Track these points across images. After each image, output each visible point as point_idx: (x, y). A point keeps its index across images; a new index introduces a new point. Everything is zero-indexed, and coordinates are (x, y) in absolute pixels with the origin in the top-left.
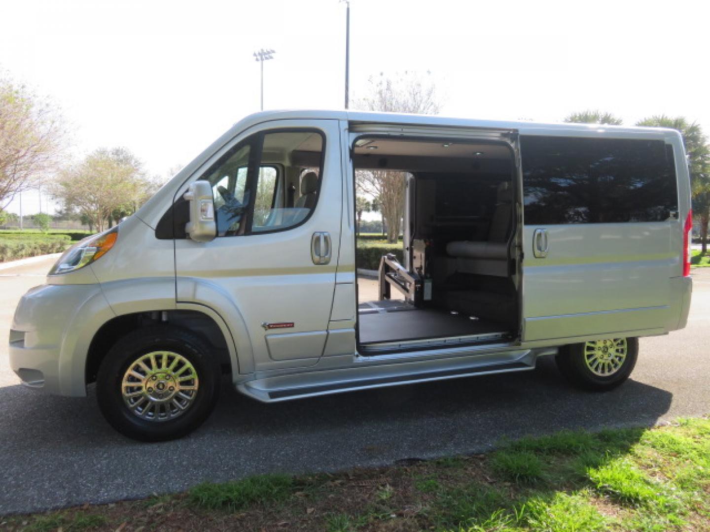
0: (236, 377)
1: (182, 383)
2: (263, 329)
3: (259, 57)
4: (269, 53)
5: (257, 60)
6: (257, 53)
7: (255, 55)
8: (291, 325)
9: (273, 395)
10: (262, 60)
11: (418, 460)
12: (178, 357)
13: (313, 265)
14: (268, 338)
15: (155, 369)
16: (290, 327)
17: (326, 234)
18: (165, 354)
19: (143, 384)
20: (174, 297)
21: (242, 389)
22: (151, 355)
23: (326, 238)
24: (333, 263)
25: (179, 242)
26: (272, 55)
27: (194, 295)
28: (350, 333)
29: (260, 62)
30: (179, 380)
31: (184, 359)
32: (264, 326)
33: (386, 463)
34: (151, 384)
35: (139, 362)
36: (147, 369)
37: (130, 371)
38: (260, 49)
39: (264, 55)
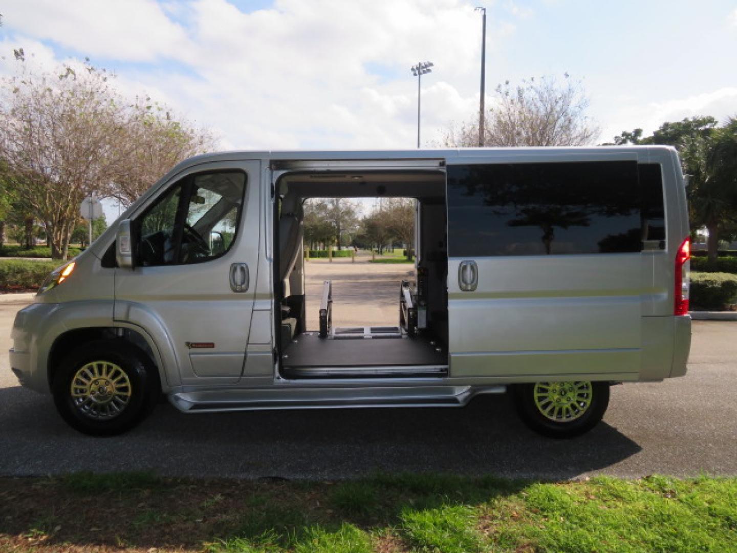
0: (165, 388)
1: (118, 389)
2: (186, 348)
3: (417, 72)
4: (426, 66)
5: (415, 74)
6: (415, 68)
7: (413, 69)
8: (211, 345)
9: (196, 406)
10: (420, 74)
11: (281, 479)
12: (115, 367)
13: (232, 292)
14: (192, 356)
15: (97, 376)
16: (210, 347)
17: (244, 266)
18: (105, 364)
19: (87, 388)
20: (112, 316)
22: (94, 364)
23: (242, 269)
24: (251, 291)
25: (118, 271)
26: (430, 68)
27: (127, 316)
28: (267, 356)
29: (417, 77)
30: (115, 386)
31: (120, 369)
32: (188, 344)
33: (252, 478)
34: (94, 387)
35: (85, 369)
36: (90, 375)
37: (78, 376)
38: (418, 64)
39: (422, 69)
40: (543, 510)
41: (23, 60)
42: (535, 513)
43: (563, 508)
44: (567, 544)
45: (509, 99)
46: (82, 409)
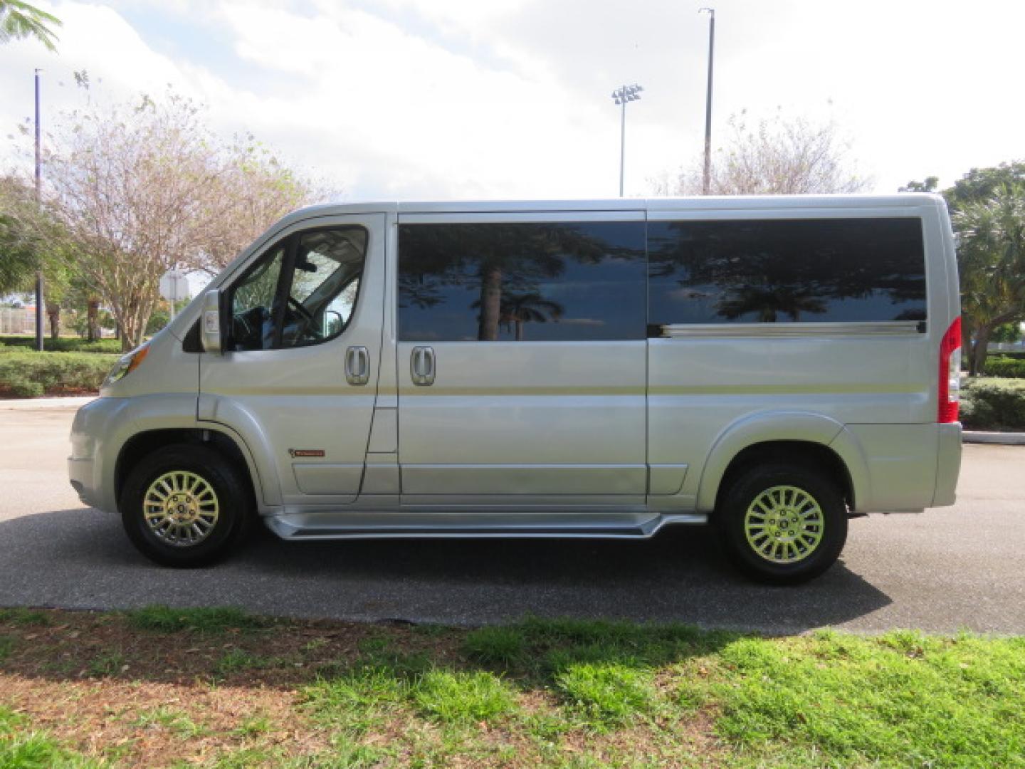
0: (261, 508)
1: (202, 508)
2: (289, 456)
3: (620, 99)
4: (633, 91)
5: (617, 102)
6: (617, 93)
7: (614, 96)
8: (320, 453)
9: (300, 532)
10: (624, 101)
11: (406, 622)
12: (199, 479)
13: (347, 385)
14: (296, 467)
15: (176, 491)
17: (364, 350)
18: (186, 474)
19: (164, 505)
20: (195, 414)
21: (270, 523)
22: (173, 475)
23: (361, 355)
24: (372, 382)
26: (639, 93)
27: (215, 414)
28: (392, 468)
29: (621, 105)
30: (200, 504)
31: (205, 483)
32: (291, 451)
33: (368, 619)
34: (172, 505)
35: (161, 480)
36: (168, 488)
37: (152, 490)
38: (621, 87)
39: (627, 95)
40: (740, 667)
41: (87, 86)
42: (730, 669)
43: (767, 664)
44: (766, 705)
45: (745, 134)
46: (157, 533)
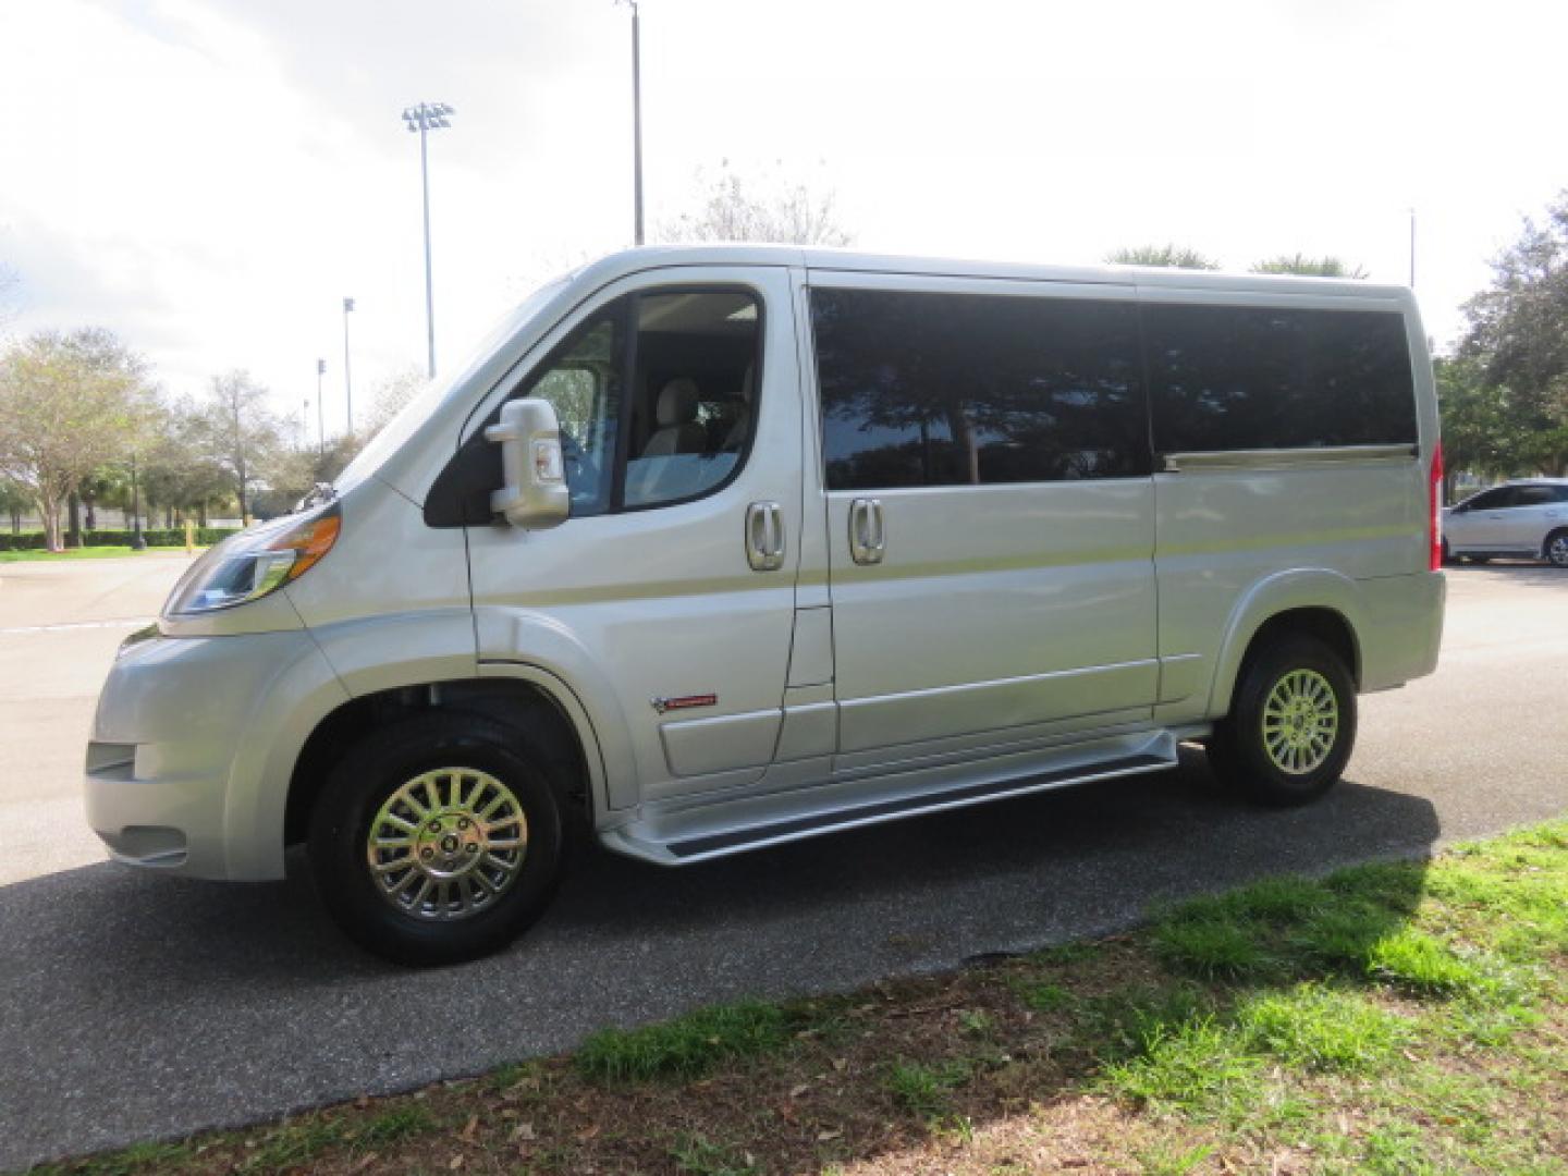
0: (601, 815)
1: (493, 835)
2: (655, 712)
3: (416, 123)
4: (438, 113)
5: (412, 128)
6: (411, 113)
7: (406, 117)
8: (710, 700)
9: (679, 849)
11: (1004, 955)
12: (484, 779)
13: (750, 572)
15: (437, 808)
16: (708, 703)
17: (775, 506)
18: (457, 774)
19: (411, 842)
20: (472, 650)
21: (614, 841)
22: (428, 779)
23: (774, 515)
24: (789, 566)
25: (475, 532)
26: (447, 117)
27: (514, 644)
28: (827, 710)
29: (419, 133)
30: (486, 827)
31: (497, 783)
32: (656, 705)
34: (429, 839)
35: (402, 794)
36: (418, 808)
37: (385, 816)
38: (418, 103)
39: (427, 118)
